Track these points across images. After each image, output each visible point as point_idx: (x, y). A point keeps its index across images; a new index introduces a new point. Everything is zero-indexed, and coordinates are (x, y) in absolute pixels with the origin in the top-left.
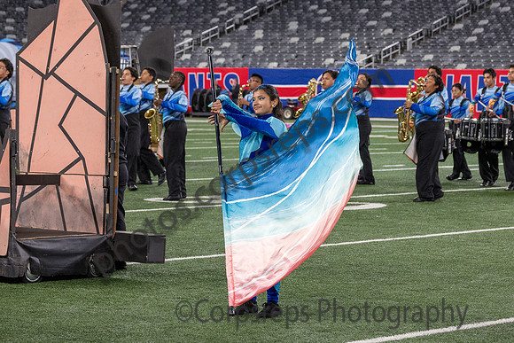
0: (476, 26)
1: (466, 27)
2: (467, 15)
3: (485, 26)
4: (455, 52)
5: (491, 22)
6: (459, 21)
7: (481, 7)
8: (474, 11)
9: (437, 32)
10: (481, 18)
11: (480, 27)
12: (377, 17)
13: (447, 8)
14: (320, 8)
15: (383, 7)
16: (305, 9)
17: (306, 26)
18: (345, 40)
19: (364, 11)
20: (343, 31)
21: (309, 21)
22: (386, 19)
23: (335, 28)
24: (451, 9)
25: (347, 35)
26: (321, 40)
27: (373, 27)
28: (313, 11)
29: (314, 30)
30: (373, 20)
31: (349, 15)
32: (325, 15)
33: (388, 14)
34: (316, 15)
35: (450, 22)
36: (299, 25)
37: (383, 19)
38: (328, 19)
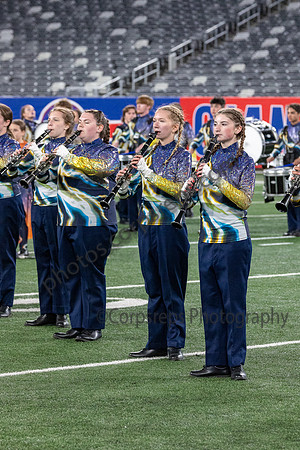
0: (267, 36)
1: (253, 36)
2: (254, 21)
3: (279, 36)
4: (238, 72)
5: (288, 29)
6: (242, 28)
7: (274, 9)
8: (263, 14)
9: (211, 45)
10: (274, 24)
11: (273, 37)
12: (126, 24)
13: (226, 10)
14: (44, 10)
15: (135, 9)
16: (23, 12)
17: (24, 36)
18: (80, 56)
19: (108, 15)
20: (77, 43)
21: (28, 29)
22: (139, 26)
23: (66, 39)
24: (231, 11)
25: (82, 49)
26: (46, 56)
27: (119, 37)
28: (35, 15)
29: (36, 42)
30: (121, 27)
31: (86, 20)
32: (51, 21)
33: (141, 19)
34: (39, 21)
35: (230, 30)
36: (14, 34)
37: (134, 27)
38: (57, 26)
